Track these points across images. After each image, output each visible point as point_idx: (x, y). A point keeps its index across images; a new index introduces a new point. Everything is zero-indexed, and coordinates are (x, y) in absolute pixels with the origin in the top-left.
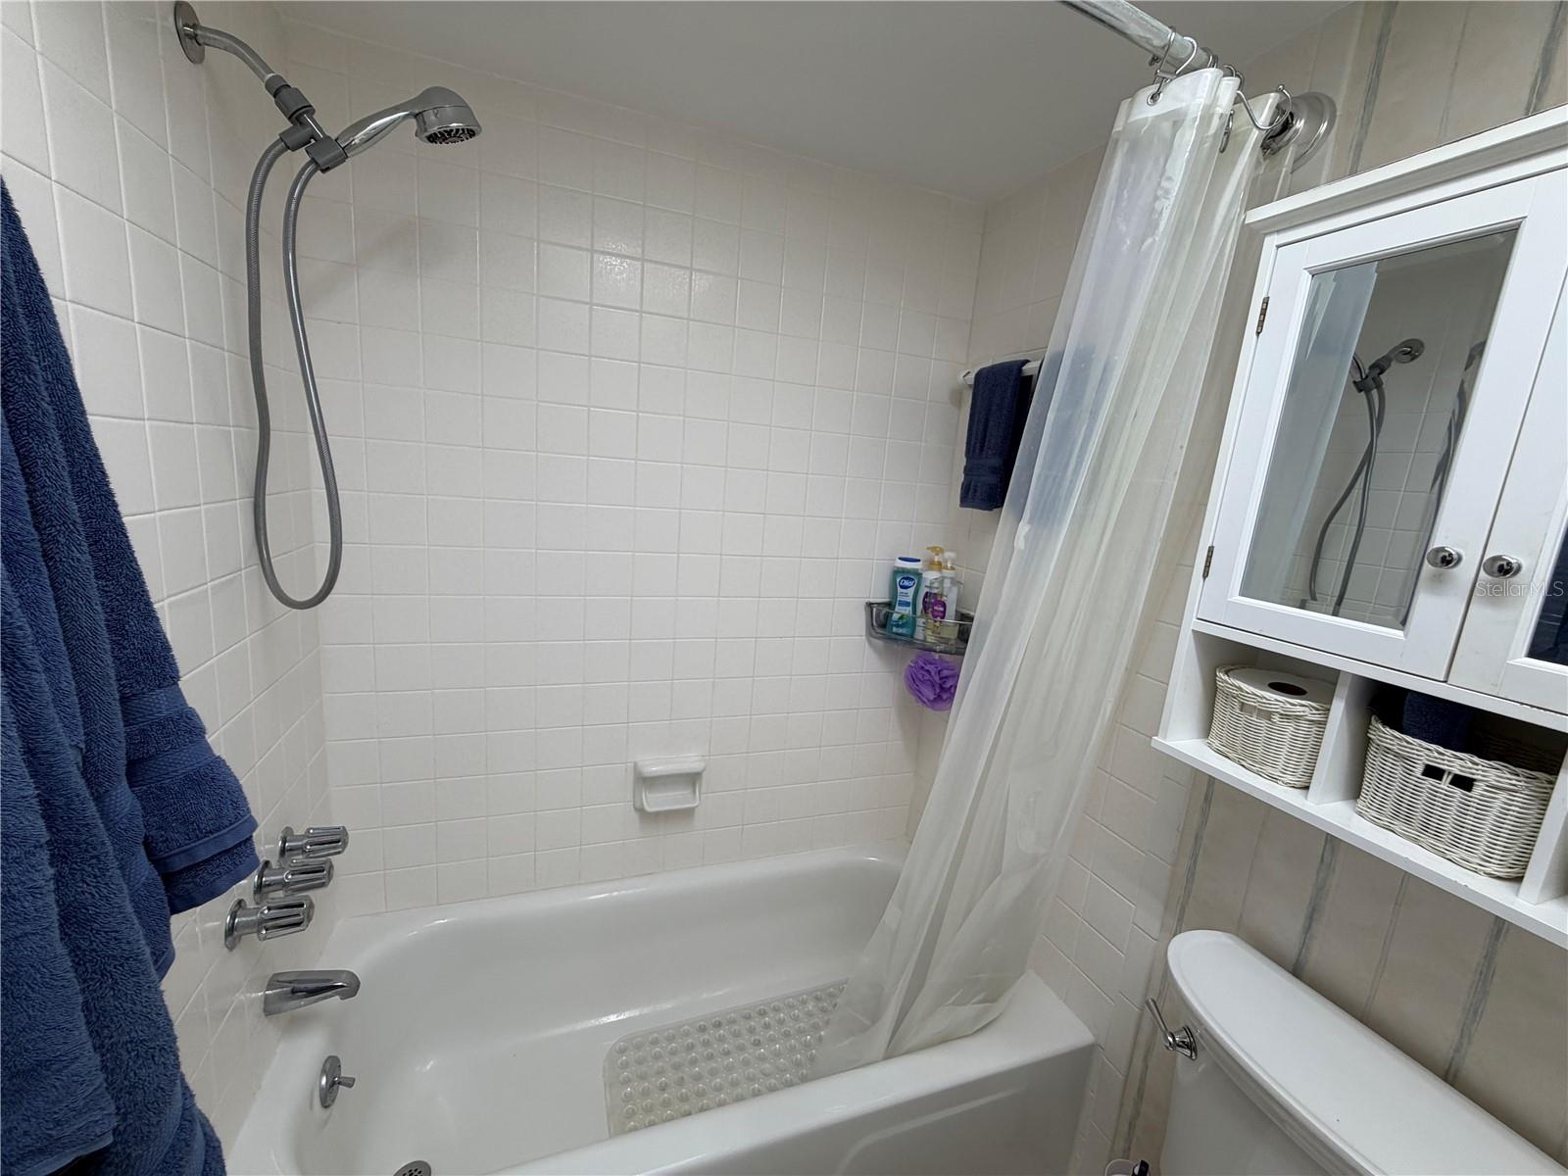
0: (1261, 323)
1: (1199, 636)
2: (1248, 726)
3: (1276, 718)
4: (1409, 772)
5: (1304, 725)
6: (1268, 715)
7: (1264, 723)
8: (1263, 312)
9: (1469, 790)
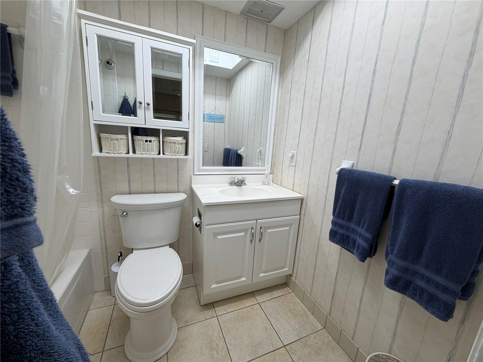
0: (87, 43)
1: (95, 124)
2: (114, 144)
3: (119, 140)
4: (143, 142)
5: (124, 140)
6: (117, 140)
7: (117, 142)
8: (87, 40)
9: (151, 142)
